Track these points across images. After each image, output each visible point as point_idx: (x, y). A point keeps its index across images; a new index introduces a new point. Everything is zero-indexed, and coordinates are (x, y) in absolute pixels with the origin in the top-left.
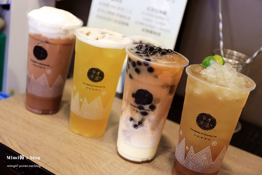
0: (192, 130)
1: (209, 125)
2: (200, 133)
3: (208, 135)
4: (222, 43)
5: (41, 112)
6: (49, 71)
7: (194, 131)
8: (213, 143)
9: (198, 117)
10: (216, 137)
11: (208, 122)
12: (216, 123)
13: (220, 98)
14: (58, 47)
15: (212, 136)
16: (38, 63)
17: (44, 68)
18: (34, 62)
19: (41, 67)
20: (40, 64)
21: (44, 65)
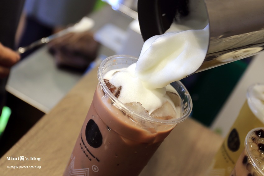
6: (95, 169)
16: (86, 147)
17: (90, 160)
18: (82, 141)
19: (87, 156)
20: (88, 150)
21: (92, 155)
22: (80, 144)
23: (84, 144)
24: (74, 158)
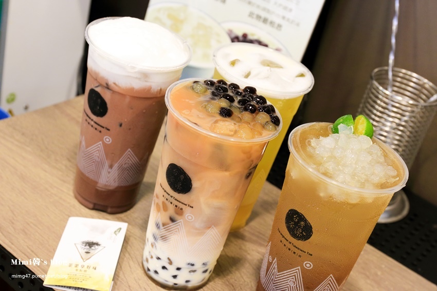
0: (280, 232)
1: (302, 233)
2: (287, 241)
3: (298, 249)
4: (392, 58)
5: (91, 206)
6: (108, 140)
7: (281, 234)
8: (306, 264)
9: (288, 213)
10: (311, 255)
11: (300, 227)
12: (311, 231)
13: (322, 195)
14: (128, 100)
15: (305, 252)
16: (92, 120)
17: (100, 132)
18: (87, 115)
19: (96, 129)
20: (95, 123)
21: (101, 126)
22: (86, 120)
23: (90, 118)
24: (84, 138)
